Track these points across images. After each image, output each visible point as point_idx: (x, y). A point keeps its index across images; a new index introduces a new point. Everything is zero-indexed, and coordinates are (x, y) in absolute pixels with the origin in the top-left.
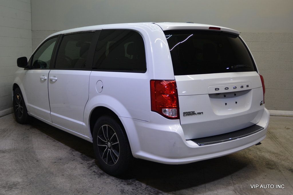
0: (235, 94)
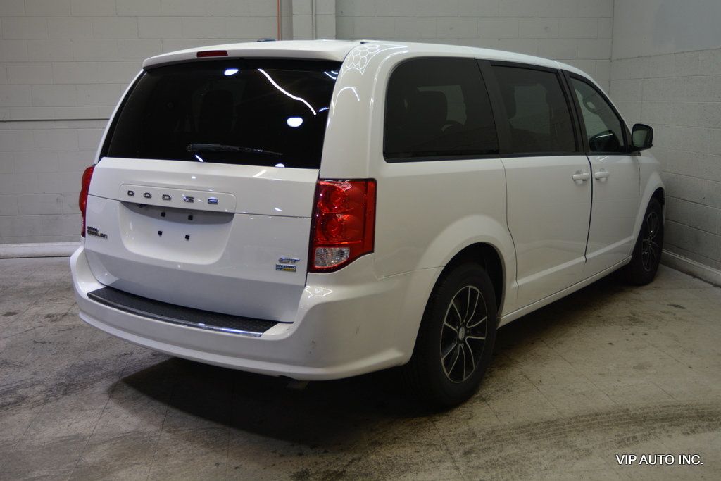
0: (191, 216)
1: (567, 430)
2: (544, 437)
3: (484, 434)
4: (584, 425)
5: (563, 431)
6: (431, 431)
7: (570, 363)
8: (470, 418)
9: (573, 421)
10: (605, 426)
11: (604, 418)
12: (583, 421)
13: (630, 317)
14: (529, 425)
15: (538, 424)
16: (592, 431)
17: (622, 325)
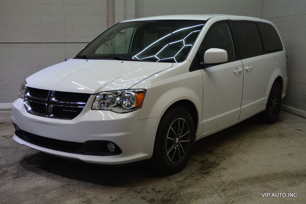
1: (265, 180)
2: (256, 183)
3: (228, 182)
4: (272, 178)
5: (263, 181)
6: (205, 182)
7: (258, 154)
8: (220, 177)
9: (267, 177)
10: (282, 179)
11: (280, 175)
12: (271, 177)
13: (280, 134)
14: (248, 179)
15: (251, 178)
16: (276, 181)
17: (277, 138)
